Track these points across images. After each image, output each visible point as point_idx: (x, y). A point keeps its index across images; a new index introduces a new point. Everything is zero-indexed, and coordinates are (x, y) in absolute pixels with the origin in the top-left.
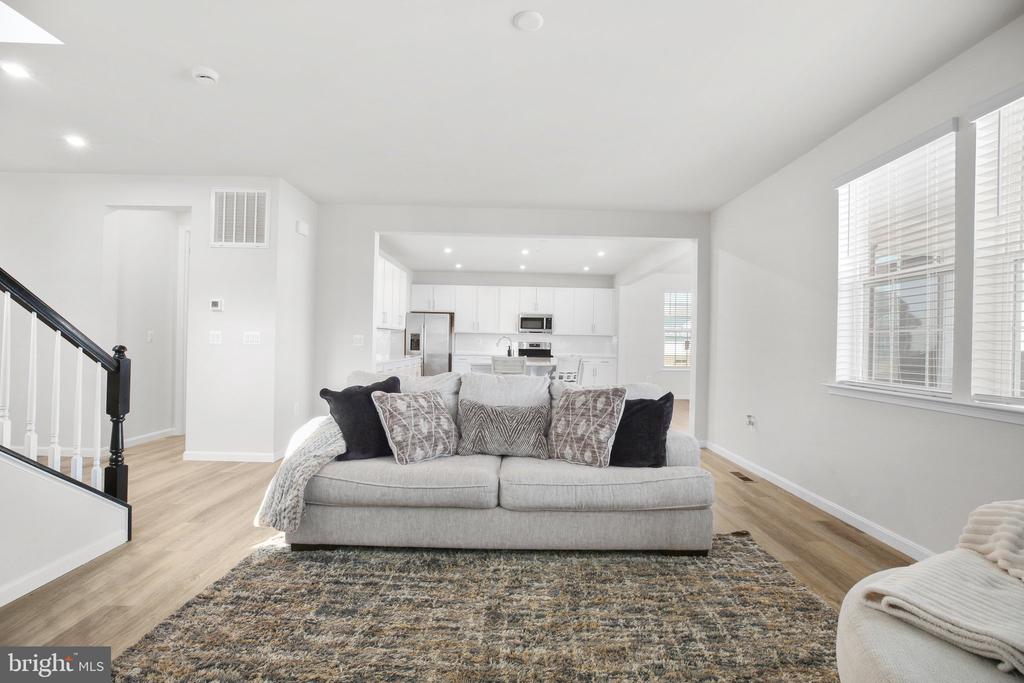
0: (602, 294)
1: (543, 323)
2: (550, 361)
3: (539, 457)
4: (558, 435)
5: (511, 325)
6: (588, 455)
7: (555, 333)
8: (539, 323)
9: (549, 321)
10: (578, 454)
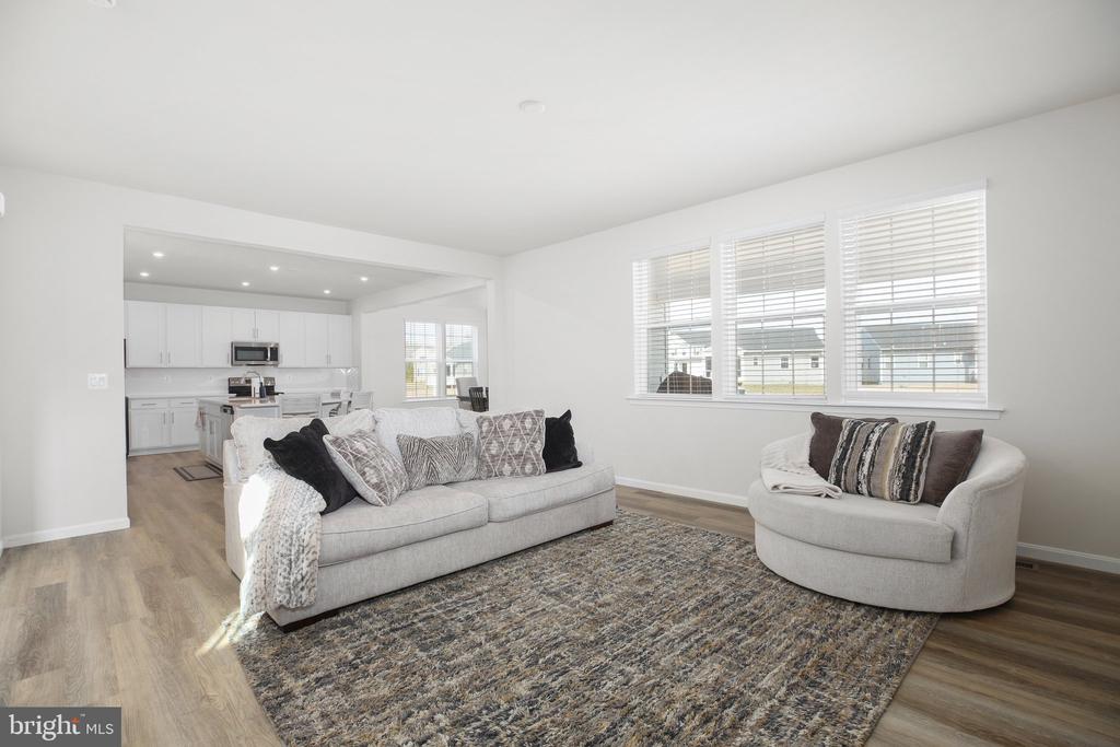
0: (337, 323)
1: (266, 354)
2: (273, 400)
3: (480, 479)
4: (493, 456)
5: (223, 356)
6: (528, 468)
7: (280, 366)
8: (260, 354)
9: (275, 351)
10: (518, 469)
